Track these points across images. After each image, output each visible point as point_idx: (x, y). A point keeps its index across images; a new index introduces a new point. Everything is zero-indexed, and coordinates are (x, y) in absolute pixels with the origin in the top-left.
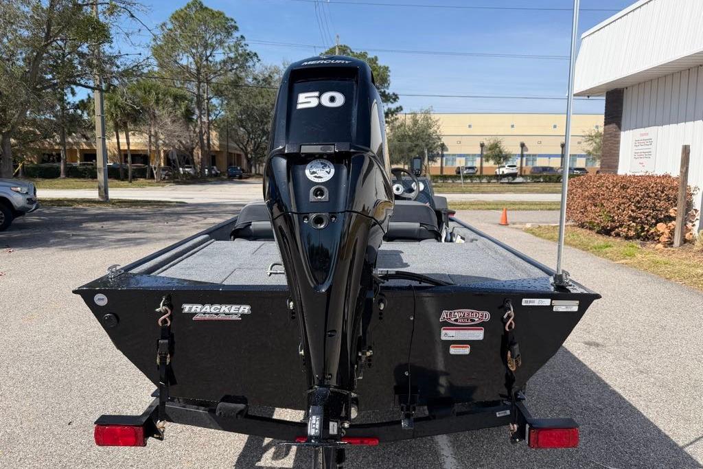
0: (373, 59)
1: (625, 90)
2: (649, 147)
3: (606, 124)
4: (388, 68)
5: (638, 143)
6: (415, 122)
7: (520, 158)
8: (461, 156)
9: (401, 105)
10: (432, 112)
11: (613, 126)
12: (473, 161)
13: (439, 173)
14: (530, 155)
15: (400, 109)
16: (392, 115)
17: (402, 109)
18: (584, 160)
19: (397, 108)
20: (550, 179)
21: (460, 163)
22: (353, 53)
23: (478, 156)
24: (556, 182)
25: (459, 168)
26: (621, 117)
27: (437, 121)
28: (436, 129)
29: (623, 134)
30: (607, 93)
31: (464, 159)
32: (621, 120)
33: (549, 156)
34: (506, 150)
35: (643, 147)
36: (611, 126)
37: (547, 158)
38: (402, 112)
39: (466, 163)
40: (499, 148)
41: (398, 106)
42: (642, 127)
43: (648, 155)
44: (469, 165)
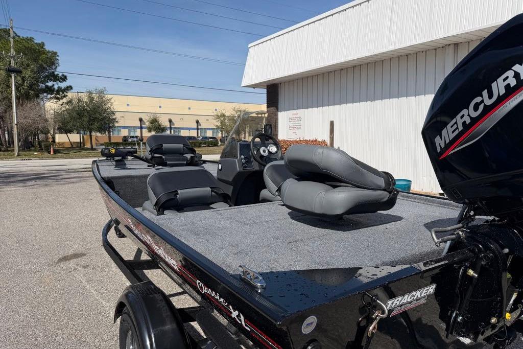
0: (40, 44)
1: (279, 86)
2: (300, 122)
3: (268, 107)
4: (56, 53)
5: (291, 120)
6: (91, 99)
7: (169, 130)
8: (124, 127)
9: (71, 85)
10: (105, 93)
11: (273, 109)
12: (135, 131)
13: (108, 141)
14: (176, 128)
15: (69, 88)
16: (63, 93)
17: (72, 88)
18: (211, 131)
19: (67, 87)
20: (195, 145)
21: (124, 133)
22: (19, 36)
23: (138, 127)
24: (199, 147)
25: (125, 137)
26: (278, 102)
27: (110, 99)
28: (109, 105)
29: (279, 113)
30: (267, 87)
31: (127, 130)
32: (278, 105)
33: (189, 129)
34: (163, 124)
35: (294, 122)
36: (272, 108)
37: (188, 131)
38: (72, 91)
39: (129, 134)
40: (158, 122)
41: (68, 85)
42: (293, 110)
43: (299, 127)
44: (132, 134)
